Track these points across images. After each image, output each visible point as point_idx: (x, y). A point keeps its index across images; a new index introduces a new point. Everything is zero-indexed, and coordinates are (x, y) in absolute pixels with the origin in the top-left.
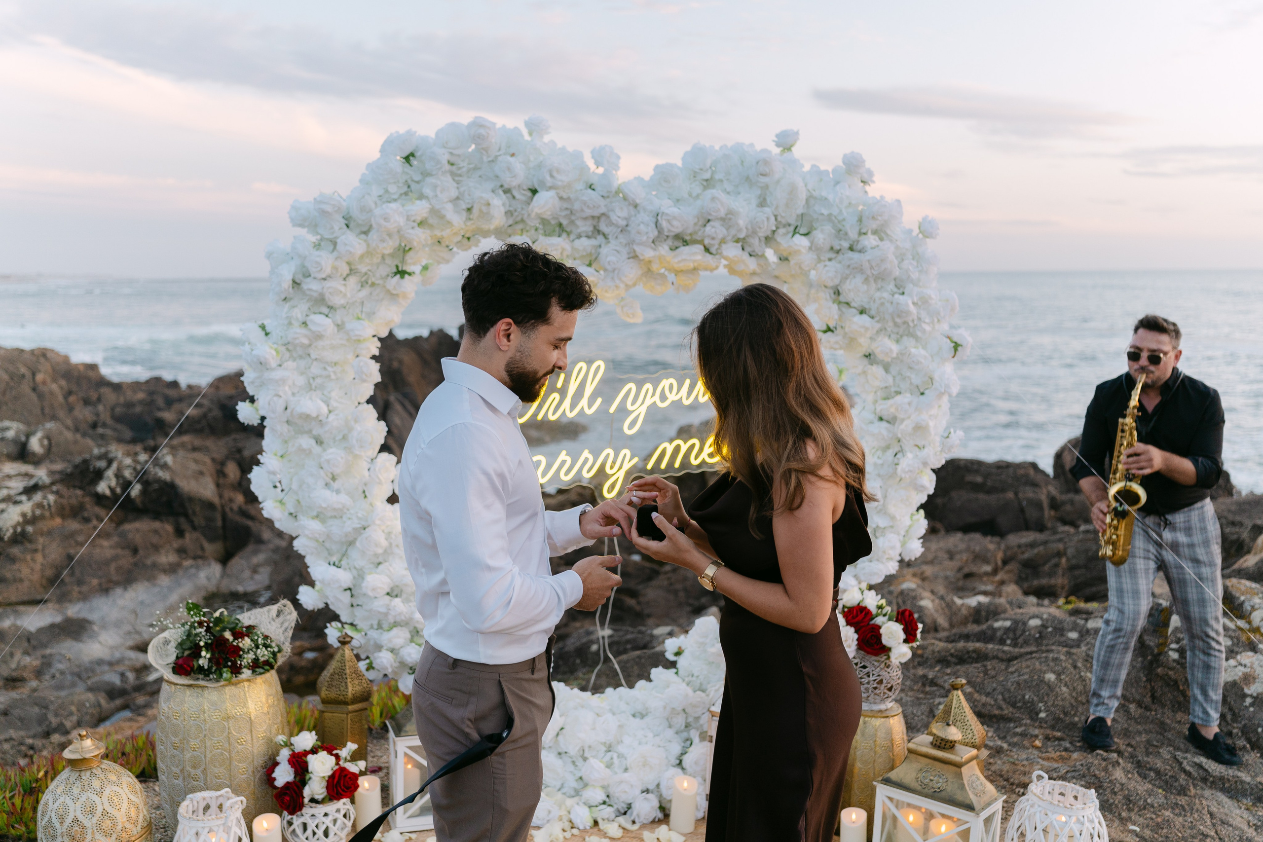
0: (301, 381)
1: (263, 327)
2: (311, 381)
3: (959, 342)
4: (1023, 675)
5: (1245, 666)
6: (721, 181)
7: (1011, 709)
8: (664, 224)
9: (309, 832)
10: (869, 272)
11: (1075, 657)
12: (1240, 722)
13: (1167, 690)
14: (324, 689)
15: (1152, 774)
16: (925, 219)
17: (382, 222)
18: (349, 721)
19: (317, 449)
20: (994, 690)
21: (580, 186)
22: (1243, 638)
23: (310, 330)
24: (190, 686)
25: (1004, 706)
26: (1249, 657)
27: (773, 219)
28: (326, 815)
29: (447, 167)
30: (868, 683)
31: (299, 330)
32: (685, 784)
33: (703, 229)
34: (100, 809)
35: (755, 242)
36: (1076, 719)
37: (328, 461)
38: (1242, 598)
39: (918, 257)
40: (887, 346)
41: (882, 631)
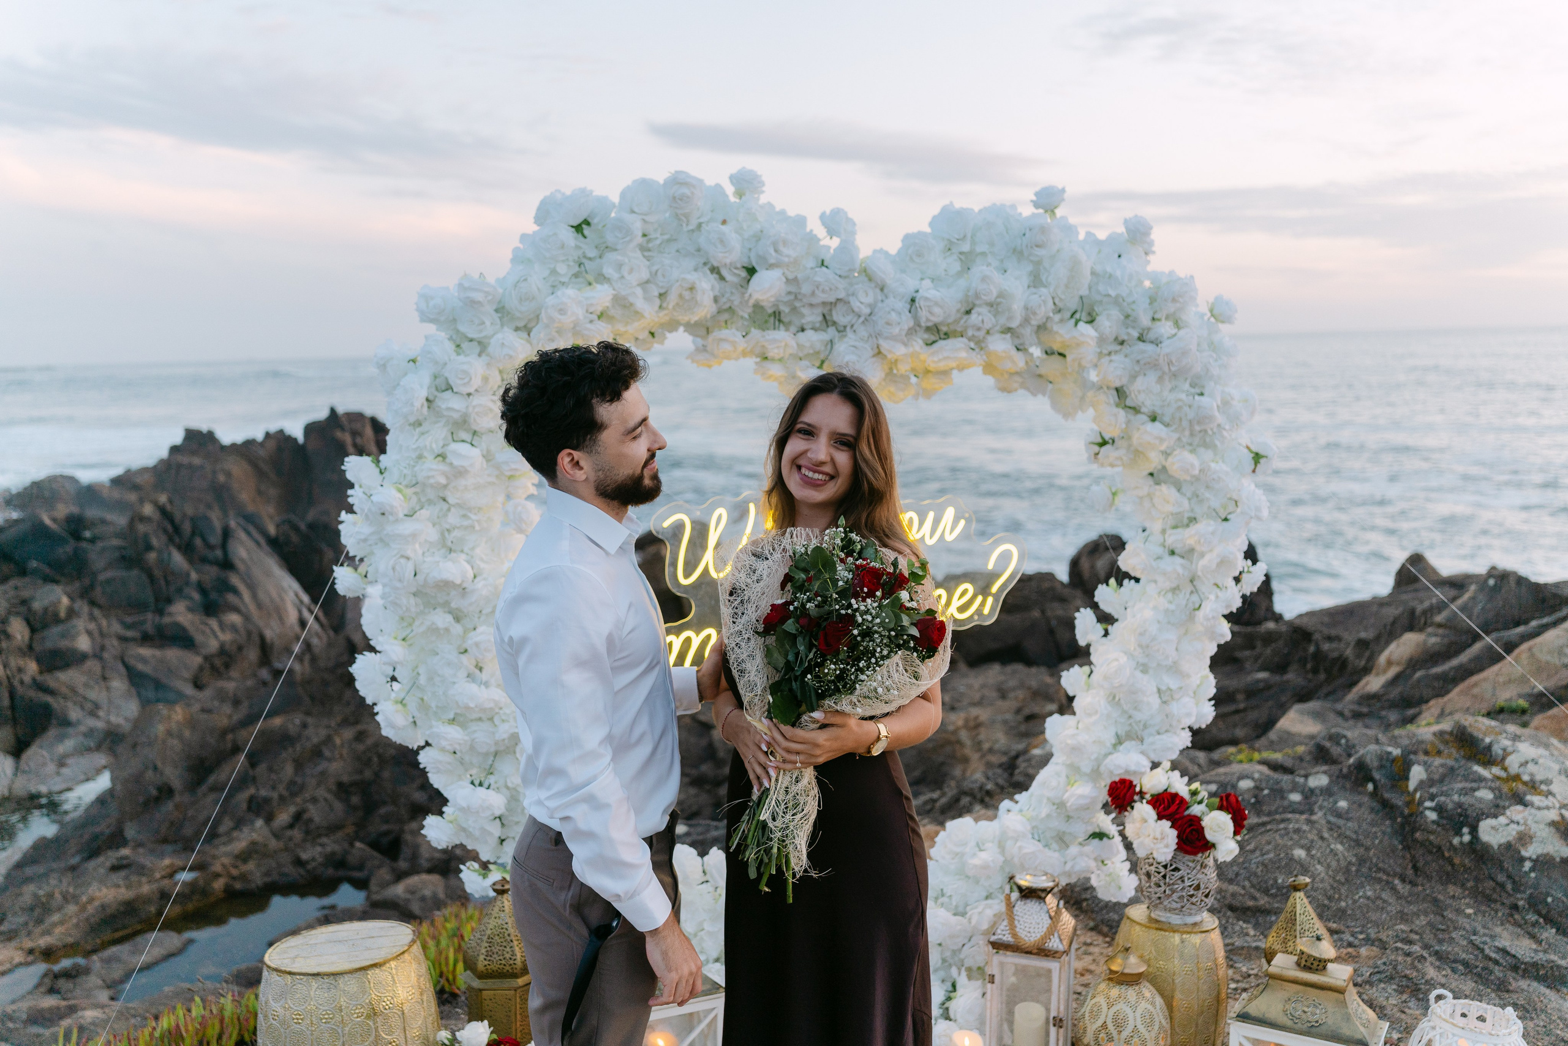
2: (446, 534)
3: (1261, 452)
4: (1268, 853)
5: (1518, 823)
6: (984, 254)
7: (1266, 899)
10: (1166, 369)
11: (1317, 825)
12: (1524, 892)
13: (1429, 858)
14: (482, 957)
15: (1461, 967)
16: (1218, 299)
17: (557, 316)
18: (518, 1000)
20: (1237, 875)
21: (811, 263)
22: (1505, 789)
23: (451, 464)
25: (1258, 895)
26: (1520, 812)
27: (1050, 302)
29: (639, 239)
30: (1183, 888)
31: (433, 465)
32: (967, 1042)
33: (966, 317)
35: (1028, 332)
36: (1343, 904)
38: (1488, 740)
39: (1213, 347)
40: (1185, 462)
41: (1203, 823)
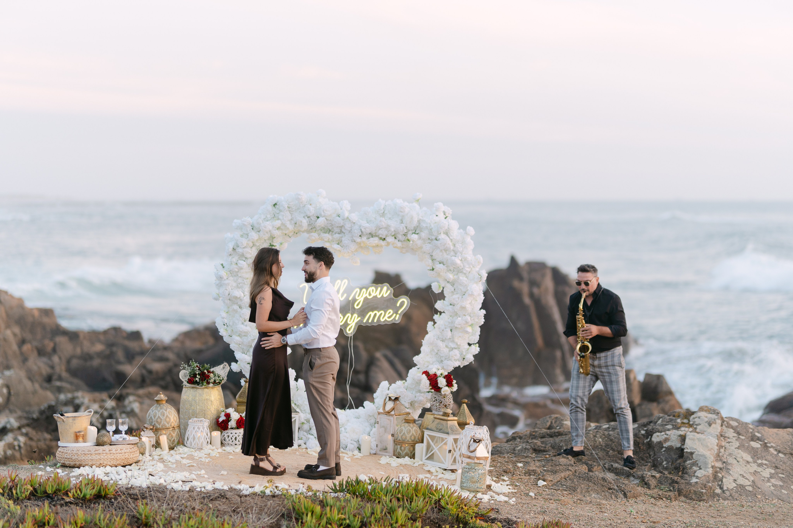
0: (235, 284)
1: (222, 265)
8: (363, 230)
9: (230, 438)
10: (442, 248)
14: (238, 397)
17: (264, 228)
19: (239, 310)
21: (335, 216)
23: (238, 266)
24: (193, 388)
27: (405, 228)
28: (236, 433)
29: (287, 209)
31: (234, 266)
32: (367, 438)
33: (379, 232)
34: (166, 415)
37: (243, 314)
41: (438, 381)
